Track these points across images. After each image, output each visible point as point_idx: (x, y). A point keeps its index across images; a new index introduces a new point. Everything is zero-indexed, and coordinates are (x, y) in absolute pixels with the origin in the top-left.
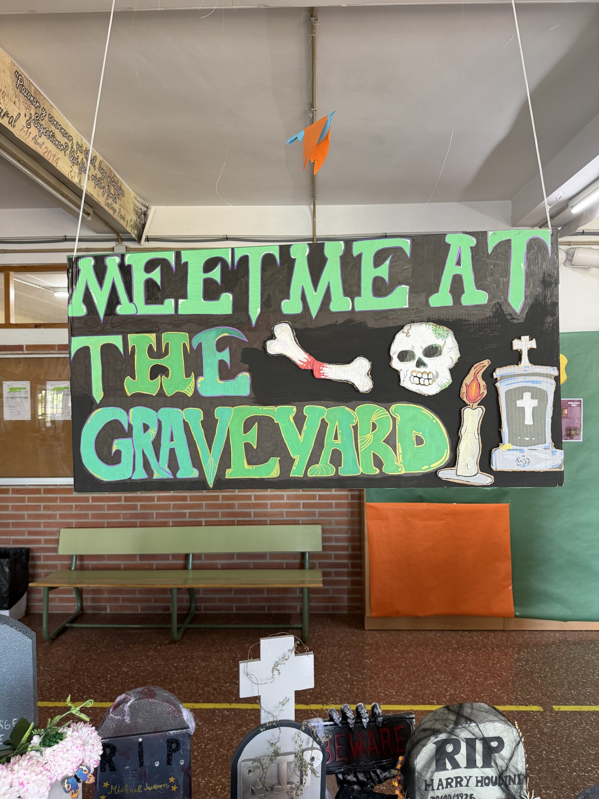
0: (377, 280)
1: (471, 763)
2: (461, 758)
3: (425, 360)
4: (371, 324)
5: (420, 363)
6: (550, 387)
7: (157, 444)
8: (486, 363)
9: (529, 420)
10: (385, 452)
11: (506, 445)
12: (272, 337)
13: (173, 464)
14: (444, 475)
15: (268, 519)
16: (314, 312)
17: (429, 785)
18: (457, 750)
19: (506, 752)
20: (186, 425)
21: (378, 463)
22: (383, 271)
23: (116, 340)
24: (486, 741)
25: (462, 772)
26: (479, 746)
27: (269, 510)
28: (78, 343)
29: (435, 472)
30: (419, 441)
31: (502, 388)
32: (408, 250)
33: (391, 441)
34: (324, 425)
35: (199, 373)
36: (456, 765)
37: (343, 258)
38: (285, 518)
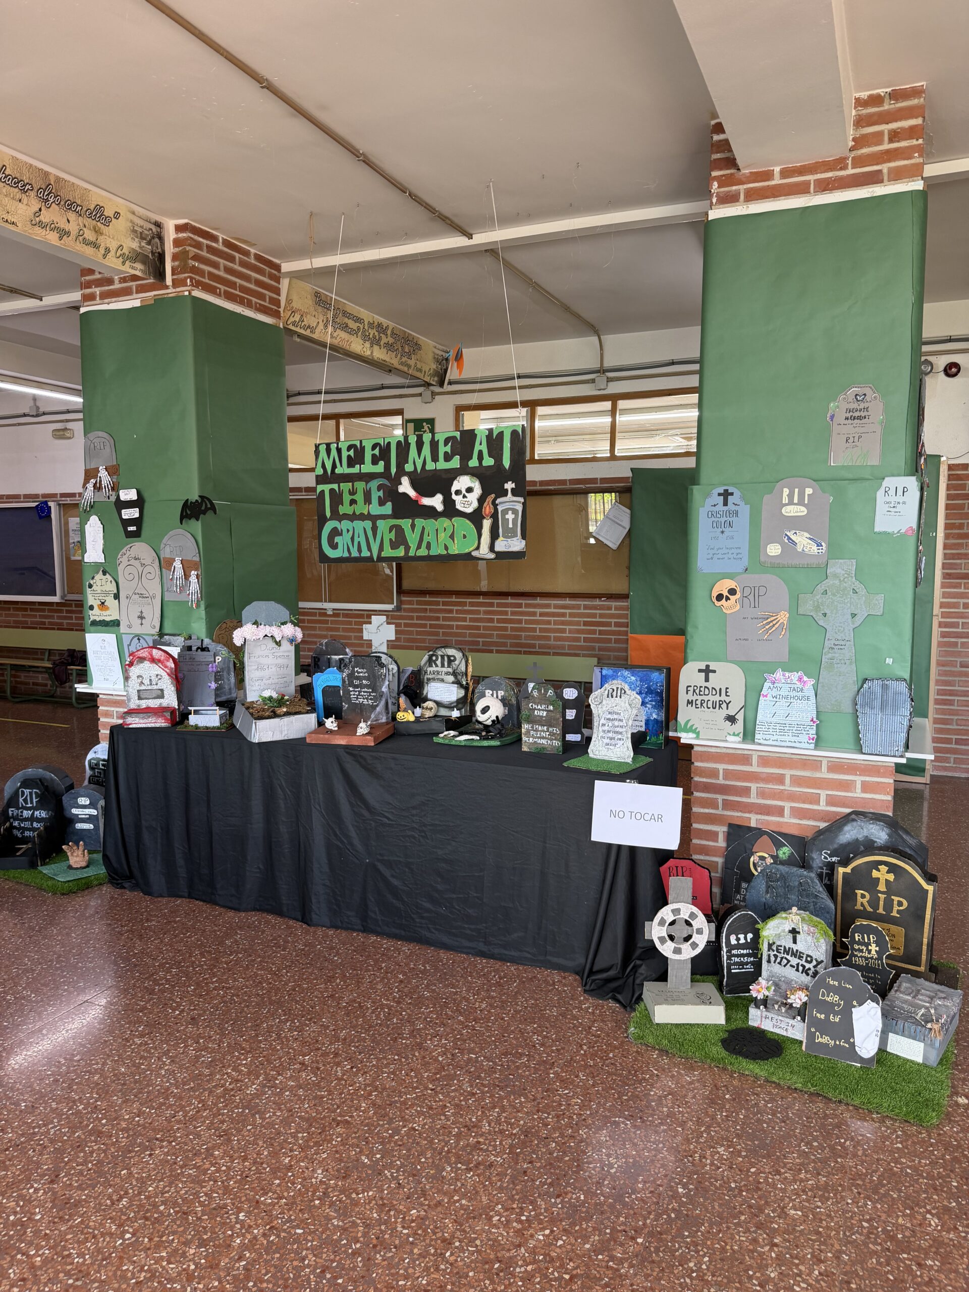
0: (446, 453)
1: (443, 666)
2: (439, 662)
3: (467, 494)
4: (444, 476)
5: (464, 497)
6: (520, 508)
7: (352, 539)
8: (493, 496)
9: (511, 526)
10: (449, 542)
11: (501, 538)
12: (401, 484)
13: (360, 550)
14: (474, 554)
15: (551, 651)
16: (419, 470)
17: (426, 672)
18: (437, 659)
19: (457, 662)
20: (365, 529)
21: (446, 548)
22: (448, 449)
23: (335, 486)
24: (449, 657)
25: (439, 669)
26: (446, 658)
27: (552, 642)
28: (320, 488)
29: (470, 553)
30: (465, 537)
31: (500, 508)
32: (459, 438)
33: (452, 537)
34: (423, 528)
35: (370, 503)
36: (437, 666)
37: (431, 442)
38: (567, 651)
